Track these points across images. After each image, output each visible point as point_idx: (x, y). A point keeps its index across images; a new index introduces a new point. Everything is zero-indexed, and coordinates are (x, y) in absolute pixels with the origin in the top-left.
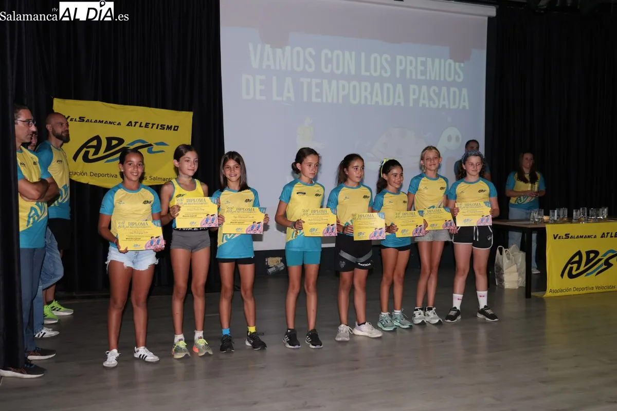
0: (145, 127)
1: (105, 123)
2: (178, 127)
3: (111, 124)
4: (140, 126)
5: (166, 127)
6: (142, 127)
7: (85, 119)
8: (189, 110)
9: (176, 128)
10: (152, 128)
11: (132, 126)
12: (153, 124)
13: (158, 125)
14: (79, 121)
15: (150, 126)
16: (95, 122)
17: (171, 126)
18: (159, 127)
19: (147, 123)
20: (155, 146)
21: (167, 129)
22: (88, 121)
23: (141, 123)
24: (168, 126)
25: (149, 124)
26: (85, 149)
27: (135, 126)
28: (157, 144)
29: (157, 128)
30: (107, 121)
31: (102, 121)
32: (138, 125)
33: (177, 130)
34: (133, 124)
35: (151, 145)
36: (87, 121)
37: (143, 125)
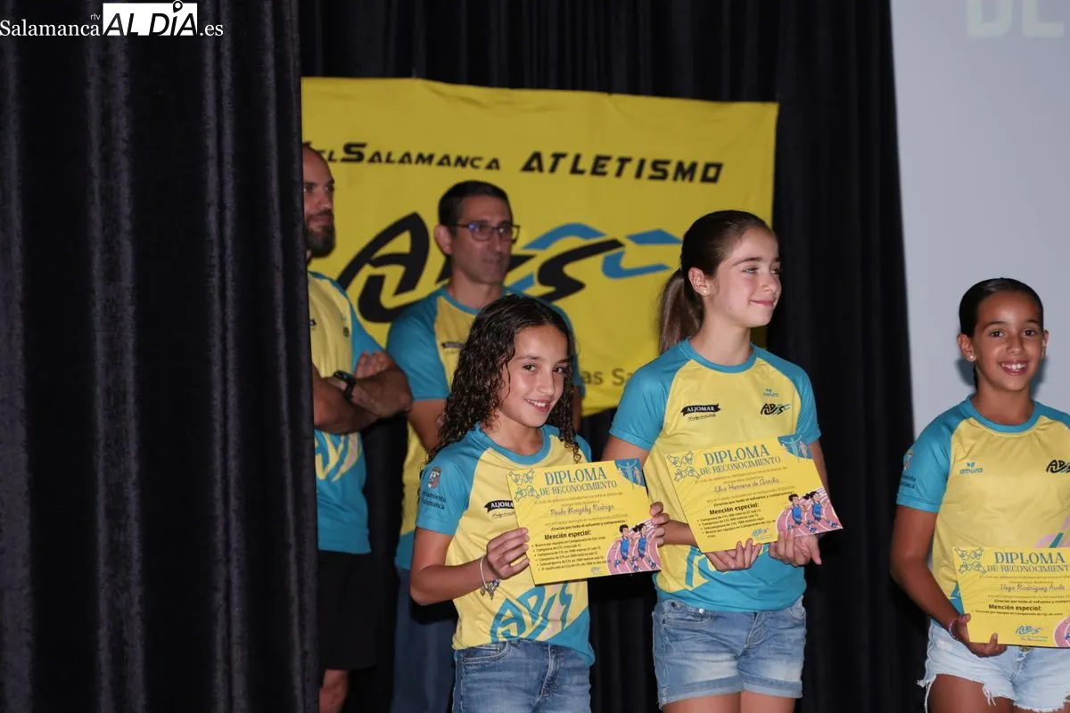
0: (594, 172)
1: (441, 163)
2: (719, 167)
3: (464, 165)
4: (575, 170)
5: (671, 169)
6: (582, 172)
7: (368, 153)
8: (763, 96)
9: (712, 173)
10: (619, 173)
11: (540, 168)
12: (623, 161)
13: (642, 163)
14: (344, 160)
15: (612, 167)
16: (402, 161)
17: (693, 166)
18: (648, 171)
19: (599, 158)
20: (630, 247)
21: (675, 178)
22: (376, 158)
23: (577, 158)
24: (680, 165)
25: (608, 158)
26: (367, 271)
27: (553, 169)
28: (641, 239)
29: (638, 175)
30: (447, 157)
31: (431, 157)
32: (565, 165)
33: (714, 180)
34: (547, 162)
35: (614, 244)
36: (372, 160)
37: (586, 164)
